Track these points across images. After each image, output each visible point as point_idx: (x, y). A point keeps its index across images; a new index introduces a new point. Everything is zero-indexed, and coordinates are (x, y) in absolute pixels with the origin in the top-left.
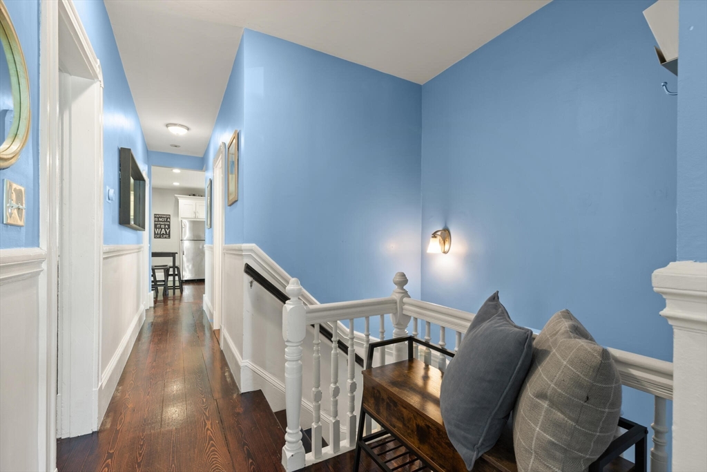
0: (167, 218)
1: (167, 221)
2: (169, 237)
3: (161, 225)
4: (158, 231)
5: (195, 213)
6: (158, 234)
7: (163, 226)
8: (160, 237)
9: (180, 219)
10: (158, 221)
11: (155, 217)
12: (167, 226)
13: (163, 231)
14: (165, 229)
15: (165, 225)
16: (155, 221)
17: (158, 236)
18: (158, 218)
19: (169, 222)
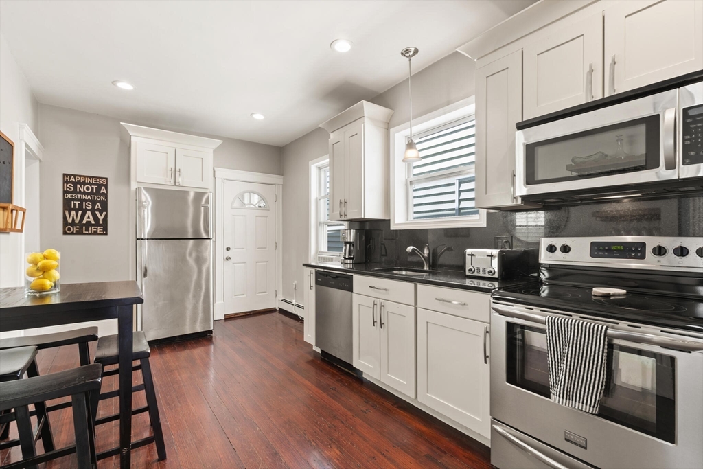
0: (101, 185)
1: (98, 193)
2: (105, 231)
3: (82, 201)
4: (74, 216)
5: (174, 173)
6: (73, 224)
7: (88, 205)
8: (80, 233)
9: (134, 186)
10: (75, 192)
11: (65, 182)
12: (98, 206)
13: (89, 217)
14: (93, 211)
15: (94, 202)
16: (65, 192)
17: (76, 229)
18: (75, 184)
19: (106, 195)
